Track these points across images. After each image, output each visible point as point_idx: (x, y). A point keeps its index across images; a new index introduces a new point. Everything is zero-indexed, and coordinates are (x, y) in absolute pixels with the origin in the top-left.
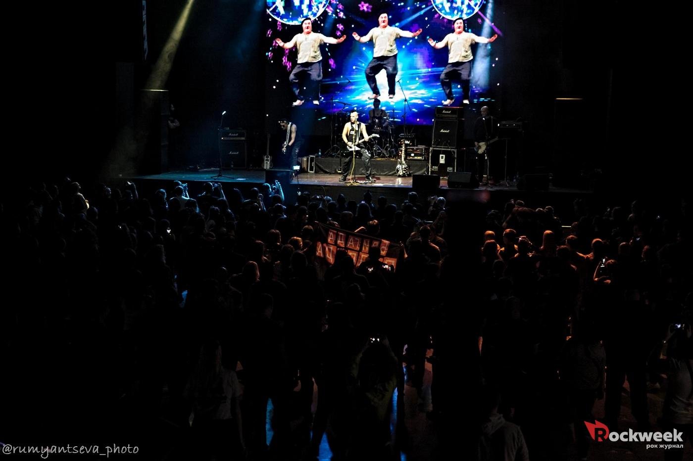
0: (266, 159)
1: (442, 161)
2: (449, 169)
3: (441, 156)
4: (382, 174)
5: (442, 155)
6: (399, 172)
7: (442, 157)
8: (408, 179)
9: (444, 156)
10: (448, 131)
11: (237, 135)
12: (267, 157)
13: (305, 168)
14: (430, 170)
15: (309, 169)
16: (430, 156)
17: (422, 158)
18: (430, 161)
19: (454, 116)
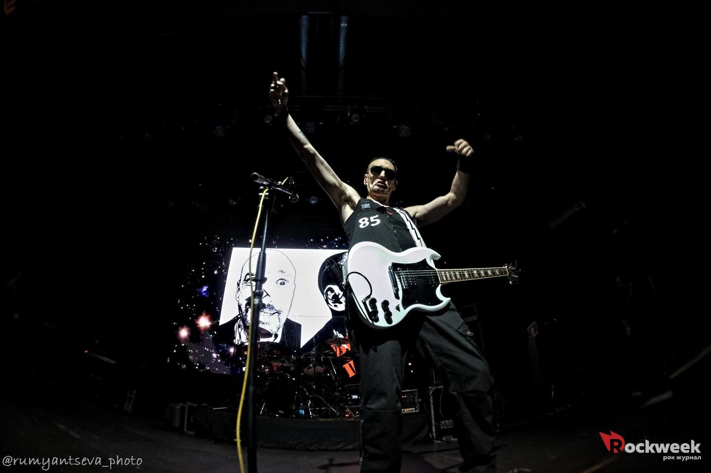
13: (177, 424)
14: (434, 430)
15: (185, 427)
16: (430, 403)
17: (416, 410)
18: (433, 413)
19: (471, 318)
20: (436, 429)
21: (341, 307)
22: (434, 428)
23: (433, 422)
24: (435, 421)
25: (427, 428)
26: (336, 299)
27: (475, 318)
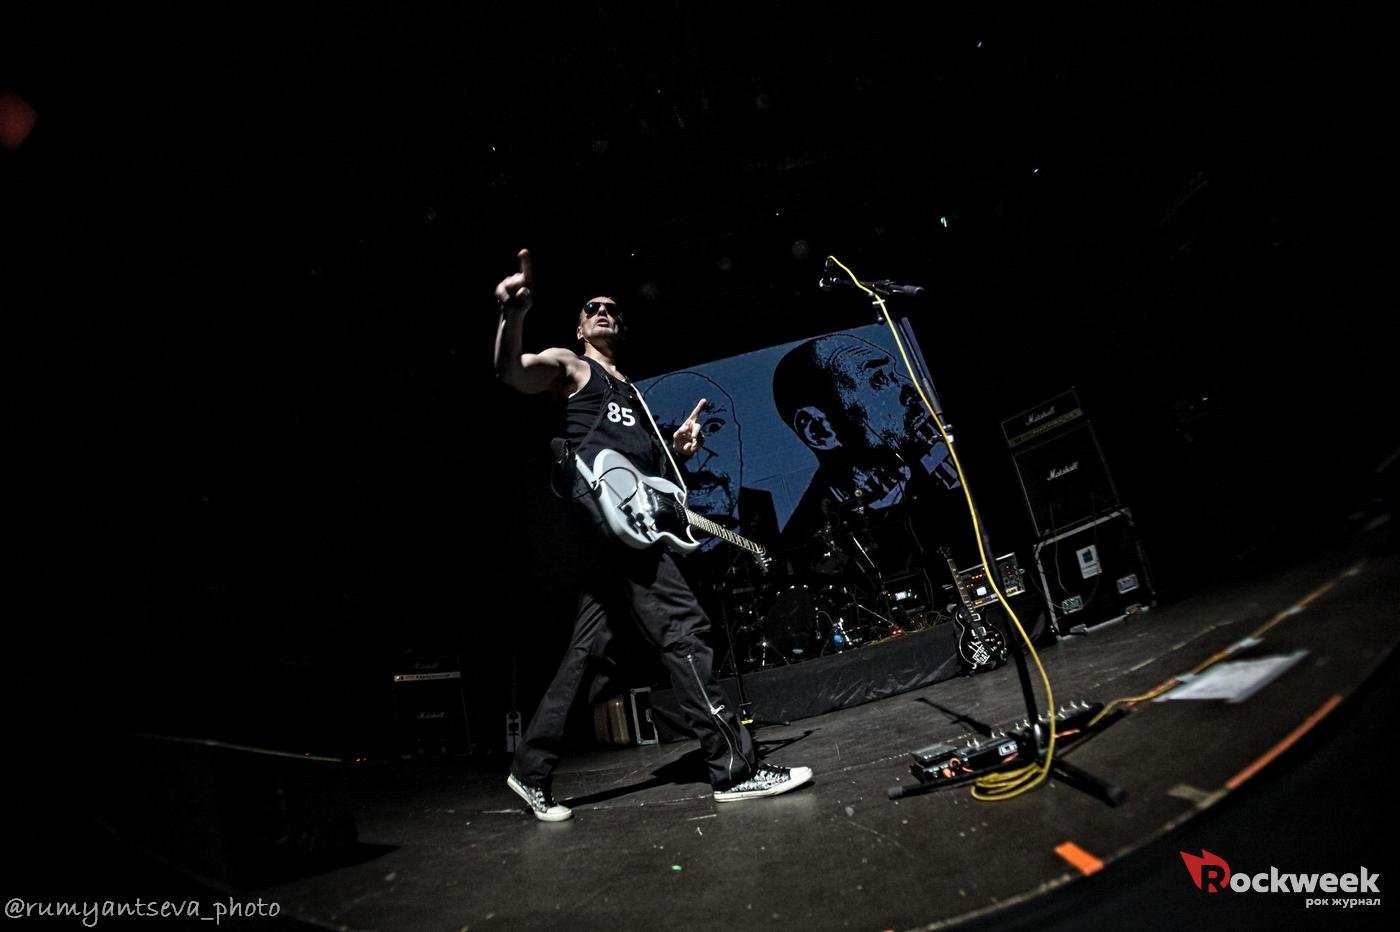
0: (509, 721)
1: (1089, 570)
2: (1127, 584)
3: (1080, 553)
4: (900, 687)
5: (1084, 550)
6: (975, 656)
7: (1088, 557)
8: (1004, 670)
9: (1092, 548)
10: (1074, 466)
11: (436, 665)
12: (514, 717)
13: (623, 736)
14: (1054, 619)
15: (638, 736)
16: (1039, 572)
17: (1018, 589)
18: (1046, 589)
19: (1071, 414)
20: (1057, 616)
21: (832, 442)
22: (1053, 614)
23: (1050, 605)
24: (1053, 601)
25: (1042, 617)
26: (819, 431)
27: (1078, 412)
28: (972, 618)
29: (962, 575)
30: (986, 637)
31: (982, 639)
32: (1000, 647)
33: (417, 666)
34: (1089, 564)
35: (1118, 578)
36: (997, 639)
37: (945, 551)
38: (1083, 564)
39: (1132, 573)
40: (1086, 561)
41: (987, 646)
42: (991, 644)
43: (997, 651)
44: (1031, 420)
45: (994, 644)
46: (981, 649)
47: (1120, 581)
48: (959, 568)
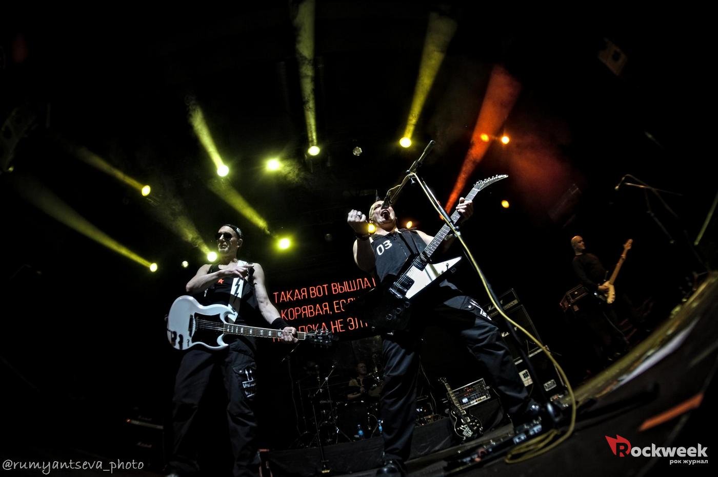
2: (549, 385)
7: (526, 375)
9: (527, 371)
17: (487, 397)
19: (512, 303)
27: (516, 302)
28: (461, 413)
29: (454, 392)
30: (470, 422)
31: (467, 423)
32: (480, 427)
33: (140, 417)
34: (527, 379)
35: (544, 383)
36: (476, 423)
37: (443, 380)
38: (523, 379)
39: (552, 379)
40: (525, 377)
41: (471, 428)
42: (473, 426)
43: (478, 429)
44: (490, 309)
45: (476, 425)
46: (467, 429)
47: (546, 385)
48: (452, 389)
